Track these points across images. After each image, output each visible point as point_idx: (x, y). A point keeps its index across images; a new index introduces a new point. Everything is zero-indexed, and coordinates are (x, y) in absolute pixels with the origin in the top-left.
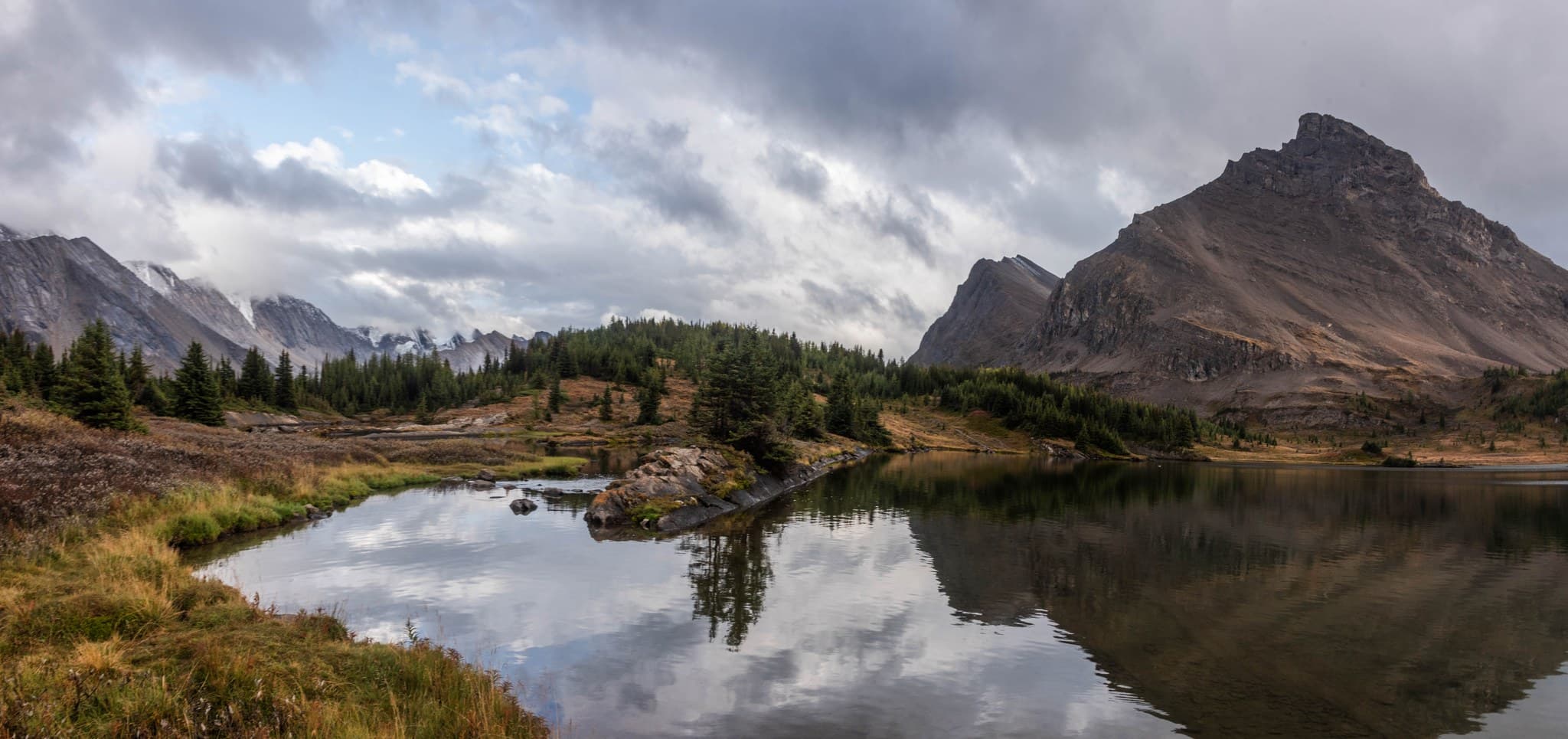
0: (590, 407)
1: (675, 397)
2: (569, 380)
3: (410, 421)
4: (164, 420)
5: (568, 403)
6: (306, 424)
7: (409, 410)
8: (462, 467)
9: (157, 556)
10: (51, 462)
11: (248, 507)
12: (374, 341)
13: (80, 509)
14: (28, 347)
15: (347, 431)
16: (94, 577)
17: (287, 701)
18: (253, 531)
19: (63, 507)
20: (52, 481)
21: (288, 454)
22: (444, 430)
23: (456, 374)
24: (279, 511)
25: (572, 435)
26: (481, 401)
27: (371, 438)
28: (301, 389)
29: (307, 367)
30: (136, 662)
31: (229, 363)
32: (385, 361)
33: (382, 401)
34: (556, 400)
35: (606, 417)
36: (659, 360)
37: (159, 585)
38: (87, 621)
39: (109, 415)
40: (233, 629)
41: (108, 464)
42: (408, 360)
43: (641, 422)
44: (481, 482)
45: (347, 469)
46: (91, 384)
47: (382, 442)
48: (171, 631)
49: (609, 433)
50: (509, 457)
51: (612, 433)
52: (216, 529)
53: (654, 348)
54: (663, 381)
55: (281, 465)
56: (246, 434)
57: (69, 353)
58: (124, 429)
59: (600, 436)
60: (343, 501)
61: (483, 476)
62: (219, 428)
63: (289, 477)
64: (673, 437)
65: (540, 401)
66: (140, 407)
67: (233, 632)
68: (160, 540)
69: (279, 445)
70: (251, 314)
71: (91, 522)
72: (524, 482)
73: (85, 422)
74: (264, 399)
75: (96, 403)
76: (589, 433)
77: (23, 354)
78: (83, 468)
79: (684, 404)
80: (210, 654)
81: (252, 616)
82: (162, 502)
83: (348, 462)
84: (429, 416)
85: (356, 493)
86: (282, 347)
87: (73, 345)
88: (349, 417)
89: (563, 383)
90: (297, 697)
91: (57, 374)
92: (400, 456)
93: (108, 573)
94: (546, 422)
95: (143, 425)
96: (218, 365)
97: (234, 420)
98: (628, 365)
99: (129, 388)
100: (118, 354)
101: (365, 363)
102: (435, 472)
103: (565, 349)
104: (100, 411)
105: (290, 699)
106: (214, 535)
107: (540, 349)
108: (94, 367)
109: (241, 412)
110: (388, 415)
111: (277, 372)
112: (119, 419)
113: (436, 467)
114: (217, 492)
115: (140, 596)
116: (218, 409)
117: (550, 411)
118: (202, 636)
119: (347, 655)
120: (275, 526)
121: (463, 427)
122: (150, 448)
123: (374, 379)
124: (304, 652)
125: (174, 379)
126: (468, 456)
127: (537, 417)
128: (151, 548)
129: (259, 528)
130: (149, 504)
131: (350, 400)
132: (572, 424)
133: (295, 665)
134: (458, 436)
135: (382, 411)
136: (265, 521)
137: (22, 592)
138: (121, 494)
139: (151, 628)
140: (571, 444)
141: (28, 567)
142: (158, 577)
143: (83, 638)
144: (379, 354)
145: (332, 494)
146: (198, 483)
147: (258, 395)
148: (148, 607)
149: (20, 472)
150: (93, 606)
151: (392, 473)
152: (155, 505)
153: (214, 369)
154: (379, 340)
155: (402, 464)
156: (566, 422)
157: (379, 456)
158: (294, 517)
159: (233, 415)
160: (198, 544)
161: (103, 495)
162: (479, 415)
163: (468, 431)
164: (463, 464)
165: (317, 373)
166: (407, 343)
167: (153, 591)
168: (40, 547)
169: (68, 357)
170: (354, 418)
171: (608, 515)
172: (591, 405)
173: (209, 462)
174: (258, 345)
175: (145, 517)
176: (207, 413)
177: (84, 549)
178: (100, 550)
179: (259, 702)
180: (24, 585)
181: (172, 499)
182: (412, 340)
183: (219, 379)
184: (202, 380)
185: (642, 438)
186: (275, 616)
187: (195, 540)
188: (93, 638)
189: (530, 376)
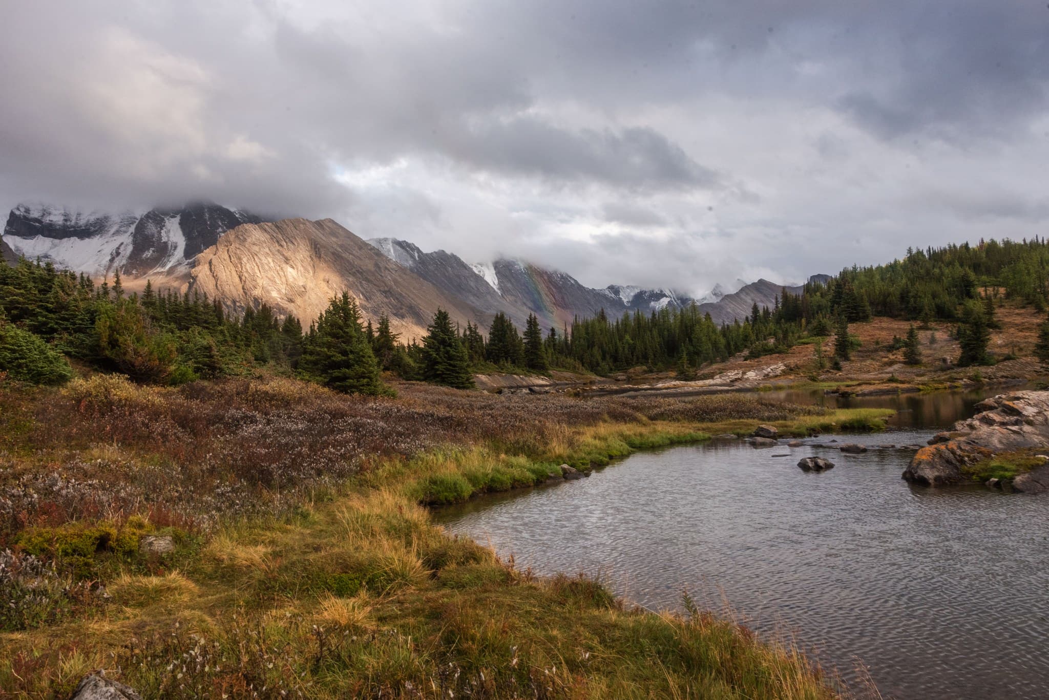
0: (889, 351)
1: (1012, 330)
2: (859, 323)
3: (671, 378)
4: (414, 384)
5: (859, 349)
6: (557, 385)
7: (668, 367)
8: (735, 424)
9: (408, 515)
10: (300, 426)
11: (500, 467)
12: (625, 300)
13: (329, 470)
14: (276, 320)
15: (602, 390)
16: (343, 534)
17: (547, 671)
18: (506, 491)
19: (312, 468)
20: (301, 444)
21: (540, 415)
22: (710, 386)
23: (719, 328)
24: (533, 472)
25: (870, 384)
26: (751, 353)
27: (629, 397)
28: (551, 351)
29: (556, 329)
30: (382, 620)
31: (476, 328)
32: (638, 319)
33: (638, 358)
34: (844, 348)
35: (912, 360)
36: (981, 290)
37: (409, 544)
38: (334, 577)
39: (358, 381)
40: (486, 591)
41: (357, 428)
42: (664, 317)
43: (963, 362)
44: (759, 439)
45: (603, 429)
46: (339, 353)
47: (640, 401)
48: (420, 590)
49: (920, 379)
50: (792, 411)
51: (925, 379)
52: (468, 489)
53: (972, 276)
54: (990, 312)
55: (534, 426)
56: (496, 395)
57: (317, 325)
58: (373, 394)
59: (909, 382)
60: (601, 461)
61: (761, 433)
62: (468, 391)
63: (543, 437)
64: (1014, 378)
65: (824, 349)
66: (389, 373)
67: (486, 595)
68: (409, 500)
69: (531, 406)
70: (496, 282)
71: (341, 482)
72: (813, 438)
73: (334, 388)
74: (513, 362)
75: (344, 370)
76: (891, 380)
77: (270, 327)
78: (332, 431)
79: (1025, 337)
80: (461, 615)
81: (507, 578)
82: (412, 463)
83: (605, 421)
84: (691, 372)
85: (615, 452)
86: (529, 312)
87: (321, 318)
88: (603, 376)
89: (851, 328)
90: (557, 668)
91: (304, 344)
92: (662, 414)
93: (356, 531)
94: (835, 371)
95: (392, 390)
96: (465, 331)
97: (482, 383)
98: (937, 300)
99: (376, 356)
100: (366, 324)
101: (617, 322)
102: (703, 429)
103: (851, 290)
104: (348, 378)
105: (550, 669)
106: (466, 495)
107: (818, 294)
108: (342, 337)
109: (489, 375)
110: (645, 372)
111: (525, 335)
112: (368, 385)
113: (704, 425)
114: (467, 452)
115: (391, 554)
116: (467, 373)
117: (838, 359)
118: (452, 596)
119: (615, 626)
120: (529, 486)
121: (731, 381)
122: (399, 411)
123: (627, 337)
124: (565, 619)
125: (422, 346)
126: (741, 411)
127: (822, 366)
128: (400, 508)
129: (513, 487)
130: (399, 465)
131: (604, 358)
132: (869, 372)
133: (555, 632)
134: (727, 391)
135: (639, 368)
136: (518, 481)
137: (269, 550)
138: (371, 456)
139: (400, 586)
140: (871, 394)
141: (277, 526)
142: (408, 535)
143: (329, 594)
144: (631, 313)
145: (589, 454)
146: (448, 444)
147: (506, 359)
148: (397, 565)
149: (270, 436)
150: (341, 564)
151: (655, 431)
152: (405, 466)
153: (461, 335)
154: (631, 299)
155: (665, 422)
156: (860, 370)
157: (639, 415)
158: (549, 477)
159: (483, 378)
160: (449, 503)
161: (352, 456)
162: (751, 368)
163: (738, 385)
164: (737, 421)
165: (566, 334)
166: (662, 300)
167: (403, 550)
168: (290, 506)
169: (316, 328)
170: (609, 377)
171: (937, 474)
172: (891, 349)
173: (460, 424)
174: (504, 310)
175: (394, 477)
176: (457, 377)
177: (333, 508)
178: (350, 509)
179: (514, 670)
180: (273, 542)
181: (422, 460)
182: (667, 297)
183: (467, 344)
184: (450, 345)
185: (968, 382)
186: (531, 579)
187: (446, 499)
188: (340, 594)
189: (808, 323)
